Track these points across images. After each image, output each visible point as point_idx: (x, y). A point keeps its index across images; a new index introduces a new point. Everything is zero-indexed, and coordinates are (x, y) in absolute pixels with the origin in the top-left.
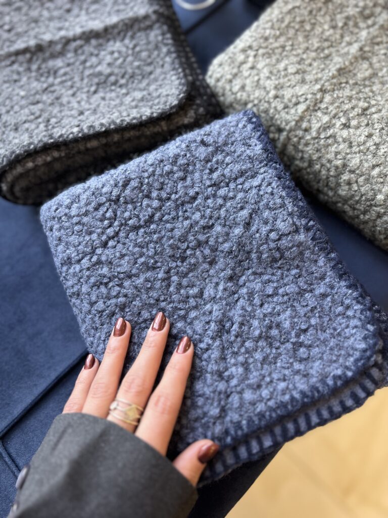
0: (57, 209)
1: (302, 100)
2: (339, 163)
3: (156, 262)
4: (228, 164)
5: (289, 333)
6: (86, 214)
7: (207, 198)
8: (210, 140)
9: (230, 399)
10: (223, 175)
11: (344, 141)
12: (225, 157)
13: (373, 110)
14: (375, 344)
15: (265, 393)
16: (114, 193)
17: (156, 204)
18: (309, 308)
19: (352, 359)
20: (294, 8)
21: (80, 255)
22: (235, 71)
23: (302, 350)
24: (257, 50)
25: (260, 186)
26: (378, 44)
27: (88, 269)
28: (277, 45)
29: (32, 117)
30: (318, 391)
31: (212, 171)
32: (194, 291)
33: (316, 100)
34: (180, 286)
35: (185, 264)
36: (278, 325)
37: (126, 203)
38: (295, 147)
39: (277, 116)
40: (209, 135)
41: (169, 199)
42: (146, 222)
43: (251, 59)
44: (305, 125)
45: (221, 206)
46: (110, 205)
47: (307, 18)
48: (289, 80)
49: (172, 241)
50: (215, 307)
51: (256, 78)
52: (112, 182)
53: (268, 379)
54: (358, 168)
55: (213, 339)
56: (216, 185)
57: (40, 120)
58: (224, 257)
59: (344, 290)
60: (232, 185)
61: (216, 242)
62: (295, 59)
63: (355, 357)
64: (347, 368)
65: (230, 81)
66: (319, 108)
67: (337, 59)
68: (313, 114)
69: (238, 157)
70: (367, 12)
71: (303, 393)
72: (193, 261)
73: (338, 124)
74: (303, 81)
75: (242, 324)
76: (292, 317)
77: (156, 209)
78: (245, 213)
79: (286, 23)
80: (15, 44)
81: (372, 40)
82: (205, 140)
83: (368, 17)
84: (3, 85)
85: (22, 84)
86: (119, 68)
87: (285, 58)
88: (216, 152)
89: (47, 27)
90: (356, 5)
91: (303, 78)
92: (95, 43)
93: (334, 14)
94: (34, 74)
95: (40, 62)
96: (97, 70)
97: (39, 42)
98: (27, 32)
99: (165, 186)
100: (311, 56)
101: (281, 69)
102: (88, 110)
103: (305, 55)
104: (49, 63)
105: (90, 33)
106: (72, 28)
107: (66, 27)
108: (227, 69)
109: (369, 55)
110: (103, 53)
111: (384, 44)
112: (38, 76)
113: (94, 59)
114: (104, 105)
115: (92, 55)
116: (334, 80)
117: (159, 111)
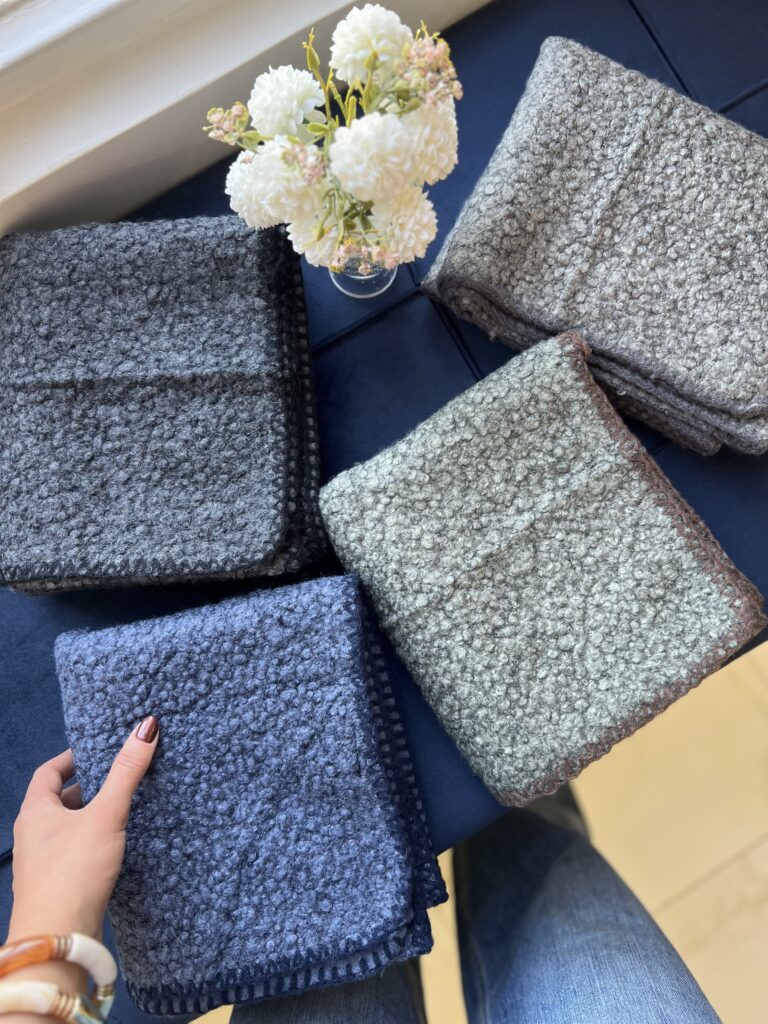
0: (76, 663)
1: (425, 589)
2: (446, 682)
3: (186, 761)
4: (303, 659)
5: (317, 881)
6: (113, 681)
7: (268, 696)
8: (289, 619)
9: (231, 944)
10: (295, 673)
11: (459, 661)
12: (303, 649)
14: (400, 920)
15: (270, 943)
16: (152, 666)
17: (202, 688)
18: (348, 857)
19: (374, 926)
20: (463, 441)
21: (96, 731)
22: (356, 513)
23: (326, 902)
24: (391, 497)
25: (334, 701)
26: (558, 520)
27: (103, 750)
28: (421, 496)
30: (327, 953)
31: (281, 663)
32: (222, 807)
33: (443, 595)
34: (208, 797)
35: (221, 770)
36: (308, 870)
37: (165, 679)
38: (405, 637)
39: (391, 594)
40: (292, 611)
41: (219, 685)
42: (184, 707)
43: (380, 507)
44: (420, 621)
45: (280, 712)
46: (145, 678)
47: (474, 463)
48: (418, 557)
49: (210, 740)
50: (243, 832)
51: (379, 537)
52: (153, 649)
53: (278, 927)
54: (464, 700)
55: (231, 870)
56: (283, 684)
58: (269, 774)
59: (391, 849)
60: (301, 689)
61: (265, 752)
62: (437, 526)
63: (378, 924)
64: (364, 934)
65: (347, 523)
66: (443, 609)
67: (494, 536)
68: (433, 612)
70: (564, 465)
71: (310, 952)
72: (232, 768)
73: (459, 638)
74: (436, 564)
75: (267, 860)
76: (325, 863)
77: (201, 696)
79: (442, 466)
80: (53, 366)
81: (552, 512)
82: (284, 618)
83: (563, 472)
84: (28, 436)
85: (55, 443)
86: (200, 453)
87: (424, 519)
88: (294, 637)
89: (105, 346)
90: (552, 451)
91: (438, 559)
92: (173, 397)
93: (516, 459)
94: (74, 425)
95: (86, 404)
96: (167, 445)
97: (90, 376)
98: (73, 347)
99: (219, 668)
100: (459, 524)
101: (414, 537)
102: (142, 522)
103: (453, 520)
104: (101, 410)
105: (169, 379)
106: (143, 357)
107: (135, 353)
108: (346, 505)
109: (539, 537)
110: (181, 418)
111: (568, 523)
112: (80, 429)
113: (166, 425)
114: (166, 519)
115: (164, 416)
116: (475, 573)
117: (236, 560)
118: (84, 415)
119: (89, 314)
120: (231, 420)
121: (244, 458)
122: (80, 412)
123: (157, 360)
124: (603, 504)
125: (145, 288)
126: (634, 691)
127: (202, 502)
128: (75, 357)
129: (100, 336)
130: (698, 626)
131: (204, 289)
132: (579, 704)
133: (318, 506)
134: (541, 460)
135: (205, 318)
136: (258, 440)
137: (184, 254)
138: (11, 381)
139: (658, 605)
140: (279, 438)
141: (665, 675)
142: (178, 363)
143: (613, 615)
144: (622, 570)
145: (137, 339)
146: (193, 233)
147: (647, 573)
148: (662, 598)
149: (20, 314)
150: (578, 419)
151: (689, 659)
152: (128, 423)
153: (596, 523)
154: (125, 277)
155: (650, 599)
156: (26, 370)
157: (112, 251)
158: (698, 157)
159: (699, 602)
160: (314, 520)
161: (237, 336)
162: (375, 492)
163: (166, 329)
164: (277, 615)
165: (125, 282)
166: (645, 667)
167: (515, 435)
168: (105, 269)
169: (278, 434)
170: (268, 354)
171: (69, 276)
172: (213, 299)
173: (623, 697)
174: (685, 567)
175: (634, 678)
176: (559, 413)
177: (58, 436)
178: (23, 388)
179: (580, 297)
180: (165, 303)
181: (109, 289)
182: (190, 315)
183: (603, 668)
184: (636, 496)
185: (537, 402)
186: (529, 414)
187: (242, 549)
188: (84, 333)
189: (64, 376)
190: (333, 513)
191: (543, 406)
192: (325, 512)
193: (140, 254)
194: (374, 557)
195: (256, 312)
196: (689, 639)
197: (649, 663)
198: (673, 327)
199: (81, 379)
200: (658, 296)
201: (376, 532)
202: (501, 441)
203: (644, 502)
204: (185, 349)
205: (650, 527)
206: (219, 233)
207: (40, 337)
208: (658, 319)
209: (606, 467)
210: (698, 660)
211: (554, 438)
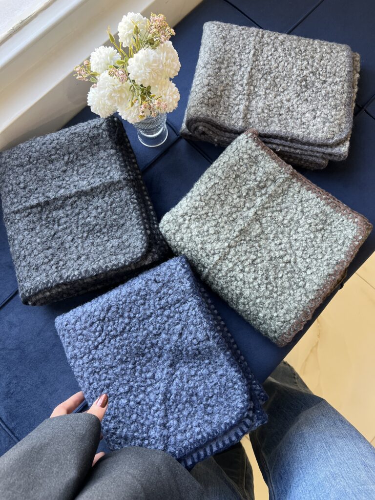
0: (67, 325)
1: (217, 252)
2: (238, 292)
3: (127, 358)
4: (170, 295)
5: (203, 399)
6: (85, 328)
7: (158, 316)
8: (159, 279)
9: (169, 440)
10: (167, 302)
11: (241, 280)
12: (168, 290)
13: (259, 260)
14: (248, 406)
15: (188, 434)
16: (101, 316)
17: (127, 321)
18: (214, 383)
19: (236, 413)
20: (215, 184)
21: (82, 355)
22: (177, 228)
23: (209, 408)
24: (190, 216)
25: (189, 309)
26: (267, 208)
27: (87, 363)
28: (204, 212)
29: (46, 260)
30: (216, 432)
31: (160, 299)
32: (149, 375)
33: (225, 252)
34: (141, 372)
35: (144, 358)
36: (197, 395)
37: (109, 321)
38: (214, 278)
39: (202, 259)
40: (159, 275)
41: (134, 317)
42: (121, 332)
43: (187, 222)
44: (218, 267)
45: (166, 321)
46: (99, 322)
47: (223, 192)
48: (209, 239)
49: (136, 344)
50: (162, 384)
51: (190, 235)
52: (100, 308)
53: (190, 426)
54: (249, 297)
55: (161, 404)
56: (163, 308)
57: (52, 262)
58: (167, 353)
59: (234, 373)
60: (172, 308)
61: (163, 343)
62: (214, 223)
63: (237, 412)
64: (232, 418)
65: (174, 234)
66: (227, 258)
67: (240, 222)
68: (223, 261)
69: (176, 291)
70: (262, 184)
71: (208, 434)
72: (149, 356)
73: (238, 269)
74: (218, 240)
75: (176, 395)
76: (204, 389)
77: (127, 324)
78: (179, 327)
79: (209, 197)
80: (29, 199)
81: (263, 205)
82: (157, 279)
83: (263, 188)
84: (24, 232)
85: (37, 231)
86: (102, 220)
87: (207, 222)
88: (163, 287)
89: (50, 186)
90: (255, 179)
91: (218, 237)
92: (85, 199)
93: (241, 187)
94: (44, 222)
95: (47, 212)
96: (87, 221)
97: (46, 199)
98: (36, 189)
99: (132, 309)
100: (224, 220)
101: (205, 230)
102: (83, 255)
103: (220, 219)
104: (54, 213)
105: (81, 192)
106: (68, 186)
107: (64, 185)
108: (172, 226)
109: (260, 218)
110: (90, 207)
111: (271, 209)
112: (47, 223)
113: (85, 212)
114: (94, 251)
115: (83, 209)
116: (237, 239)
117: (130, 260)
118: (47, 217)
119: (41, 174)
120: (112, 203)
121: (122, 217)
122: (45, 216)
123: (74, 186)
124: (284, 197)
125: (62, 157)
126: (323, 270)
127: (108, 241)
128: (38, 193)
129: (47, 182)
130: (342, 235)
131: (88, 152)
132: (301, 284)
133: (159, 231)
134: (252, 184)
135: (91, 164)
136: (126, 208)
137: (76, 139)
138: (12, 210)
139: (322, 232)
140: (135, 205)
141: (335, 260)
142: (84, 185)
143: (304, 242)
144: (301, 222)
145: (63, 180)
146: (78, 130)
147: (312, 220)
148: (323, 228)
149: (10, 182)
150: (262, 163)
151: (343, 250)
152: (67, 216)
153: (283, 206)
154: (53, 155)
155: (317, 231)
156: (18, 204)
157: (45, 145)
158: (280, 50)
159: (340, 226)
160: (159, 237)
161: (107, 168)
162: (182, 216)
163: (75, 173)
164: (153, 278)
165: (53, 157)
166: (325, 259)
167: (237, 176)
168: (43, 154)
169: (134, 203)
170: (122, 171)
171: (29, 160)
172: (93, 155)
173: (319, 275)
174: (328, 213)
175: (321, 265)
176: (254, 162)
177: (38, 228)
178: (18, 212)
179: (249, 116)
180: (72, 162)
181: (47, 162)
182: (84, 164)
183: (306, 265)
184: (297, 189)
185: (243, 160)
186: (241, 166)
187: (131, 255)
188: (40, 183)
189: (35, 202)
190: (167, 232)
191: (246, 161)
192: (163, 232)
193: (57, 144)
194: (190, 245)
195: (112, 155)
196: (340, 242)
197: (326, 257)
198: (291, 118)
199: (43, 201)
200: (281, 107)
201: (188, 233)
202: (232, 180)
203: (301, 191)
204: (85, 179)
205: (308, 200)
206: (89, 127)
207: (21, 189)
208: (284, 117)
209: (281, 180)
210: (347, 249)
211: (255, 174)
